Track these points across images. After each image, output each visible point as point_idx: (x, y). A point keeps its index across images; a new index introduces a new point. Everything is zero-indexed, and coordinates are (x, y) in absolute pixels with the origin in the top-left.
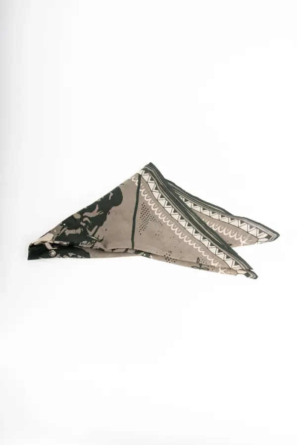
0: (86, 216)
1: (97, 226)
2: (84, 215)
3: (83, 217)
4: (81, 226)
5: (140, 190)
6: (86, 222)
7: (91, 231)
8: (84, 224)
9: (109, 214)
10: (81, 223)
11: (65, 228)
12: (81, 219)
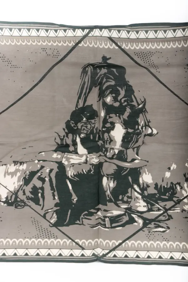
0: (121, 100)
1: (133, 96)
2: (119, 100)
3: (120, 101)
4: (126, 106)
5: (123, 47)
6: (125, 101)
7: (133, 102)
8: (126, 103)
9: (129, 82)
10: (124, 104)
11: (121, 116)
12: (121, 104)
